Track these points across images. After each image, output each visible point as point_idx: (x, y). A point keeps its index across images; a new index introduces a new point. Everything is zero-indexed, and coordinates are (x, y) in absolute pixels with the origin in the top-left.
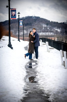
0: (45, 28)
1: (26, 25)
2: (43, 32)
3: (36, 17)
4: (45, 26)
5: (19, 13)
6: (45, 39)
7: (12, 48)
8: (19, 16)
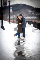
0: (30, 13)
1: (15, 11)
2: (29, 16)
3: (23, 4)
4: (31, 11)
7: (4, 29)
8: (9, 3)
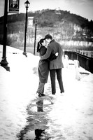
0: (77, 32)
4: (79, 29)
5: (27, 2)
6: (74, 53)
8: (27, 7)
